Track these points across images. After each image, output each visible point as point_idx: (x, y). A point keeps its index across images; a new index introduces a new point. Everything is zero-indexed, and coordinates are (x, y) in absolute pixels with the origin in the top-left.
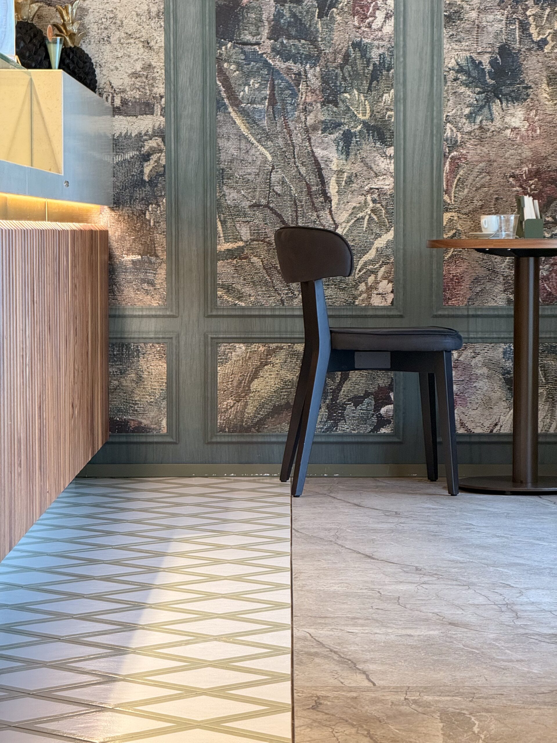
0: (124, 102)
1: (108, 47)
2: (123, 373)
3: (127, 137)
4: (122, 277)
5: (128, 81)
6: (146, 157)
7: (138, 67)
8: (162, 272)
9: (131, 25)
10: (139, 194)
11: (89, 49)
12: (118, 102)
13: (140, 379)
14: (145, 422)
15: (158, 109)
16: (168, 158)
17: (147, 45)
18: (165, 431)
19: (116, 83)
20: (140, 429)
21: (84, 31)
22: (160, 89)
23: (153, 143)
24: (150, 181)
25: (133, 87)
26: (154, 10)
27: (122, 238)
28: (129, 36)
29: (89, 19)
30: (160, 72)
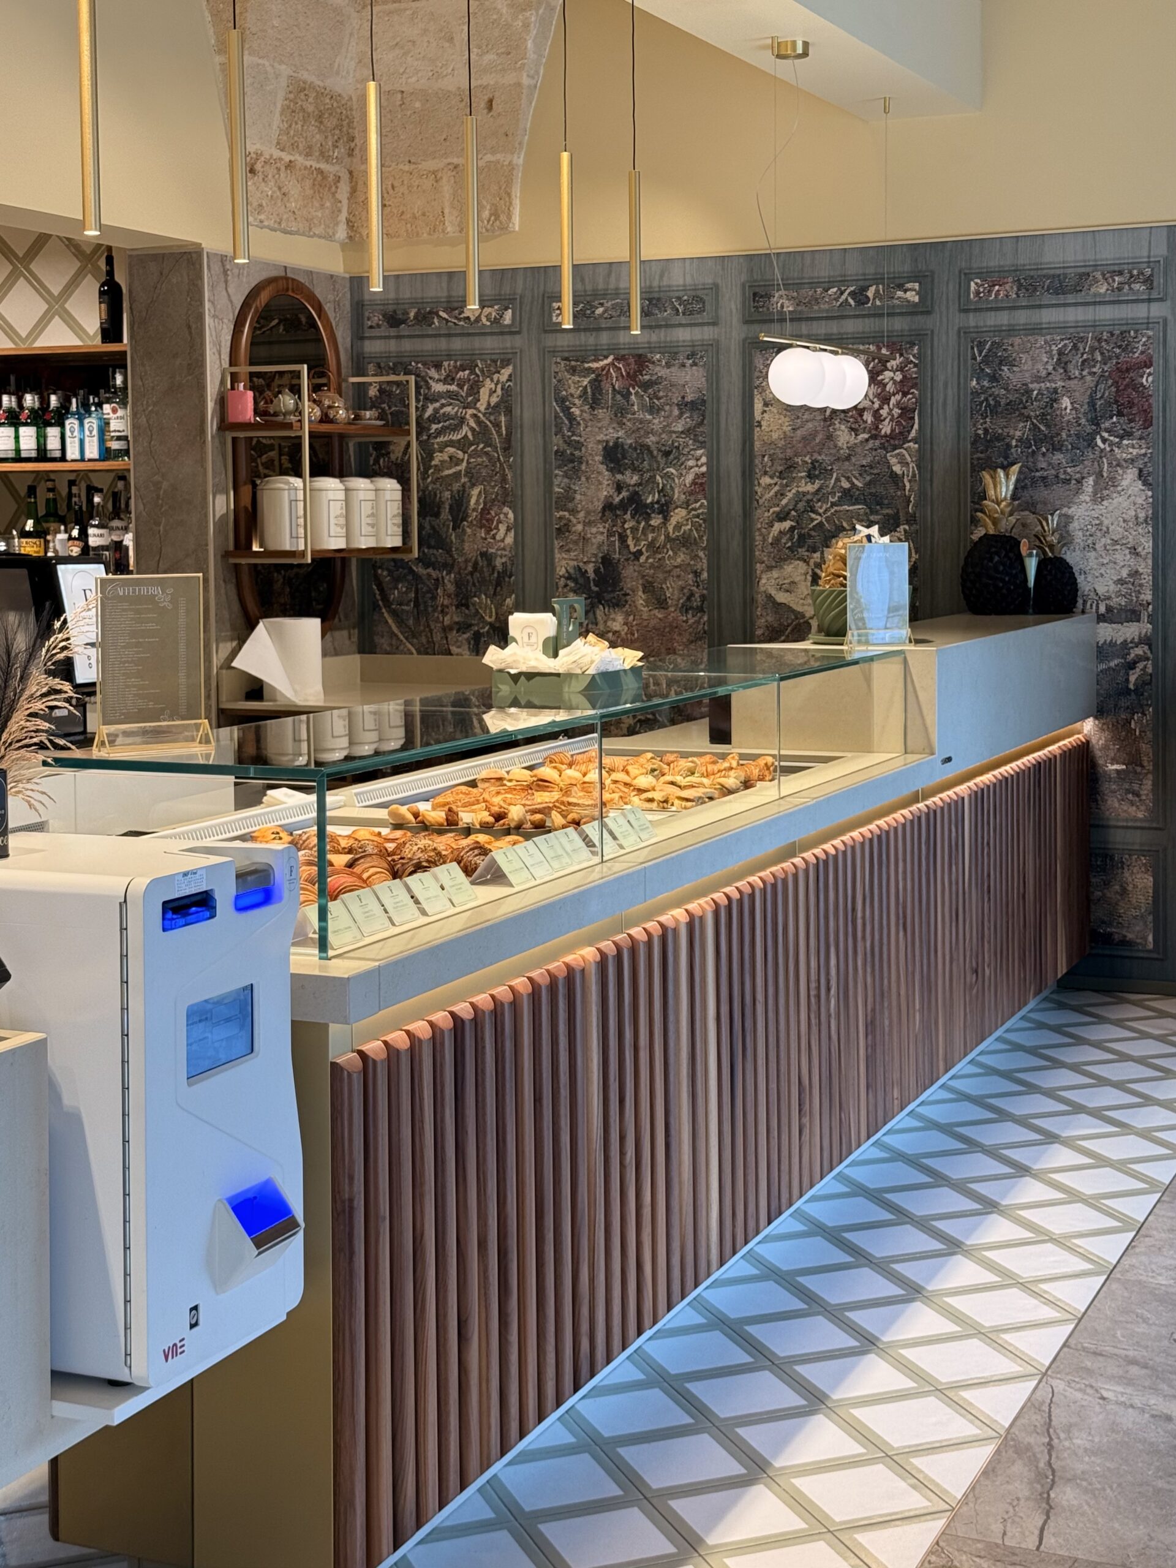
0: (1109, 609)
1: (1093, 554)
2: (1107, 884)
3: (1112, 644)
4: (1107, 787)
5: (1113, 588)
6: (1132, 666)
7: (1124, 573)
8: (1148, 783)
9: (1117, 531)
10: (1124, 702)
11: (1072, 557)
12: (1102, 609)
13: (1124, 892)
14: (1130, 936)
15: (1144, 617)
16: (1155, 666)
17: (1134, 551)
18: (1151, 946)
19: (1101, 590)
20: (1125, 943)
21: (1066, 539)
22: (1147, 596)
23: (1139, 651)
24: (1136, 691)
25: (1119, 594)
26: (1142, 515)
27: (1106, 747)
28: (1115, 542)
29: (1074, 525)
30: (1147, 579)
